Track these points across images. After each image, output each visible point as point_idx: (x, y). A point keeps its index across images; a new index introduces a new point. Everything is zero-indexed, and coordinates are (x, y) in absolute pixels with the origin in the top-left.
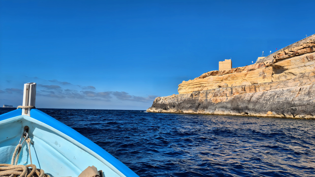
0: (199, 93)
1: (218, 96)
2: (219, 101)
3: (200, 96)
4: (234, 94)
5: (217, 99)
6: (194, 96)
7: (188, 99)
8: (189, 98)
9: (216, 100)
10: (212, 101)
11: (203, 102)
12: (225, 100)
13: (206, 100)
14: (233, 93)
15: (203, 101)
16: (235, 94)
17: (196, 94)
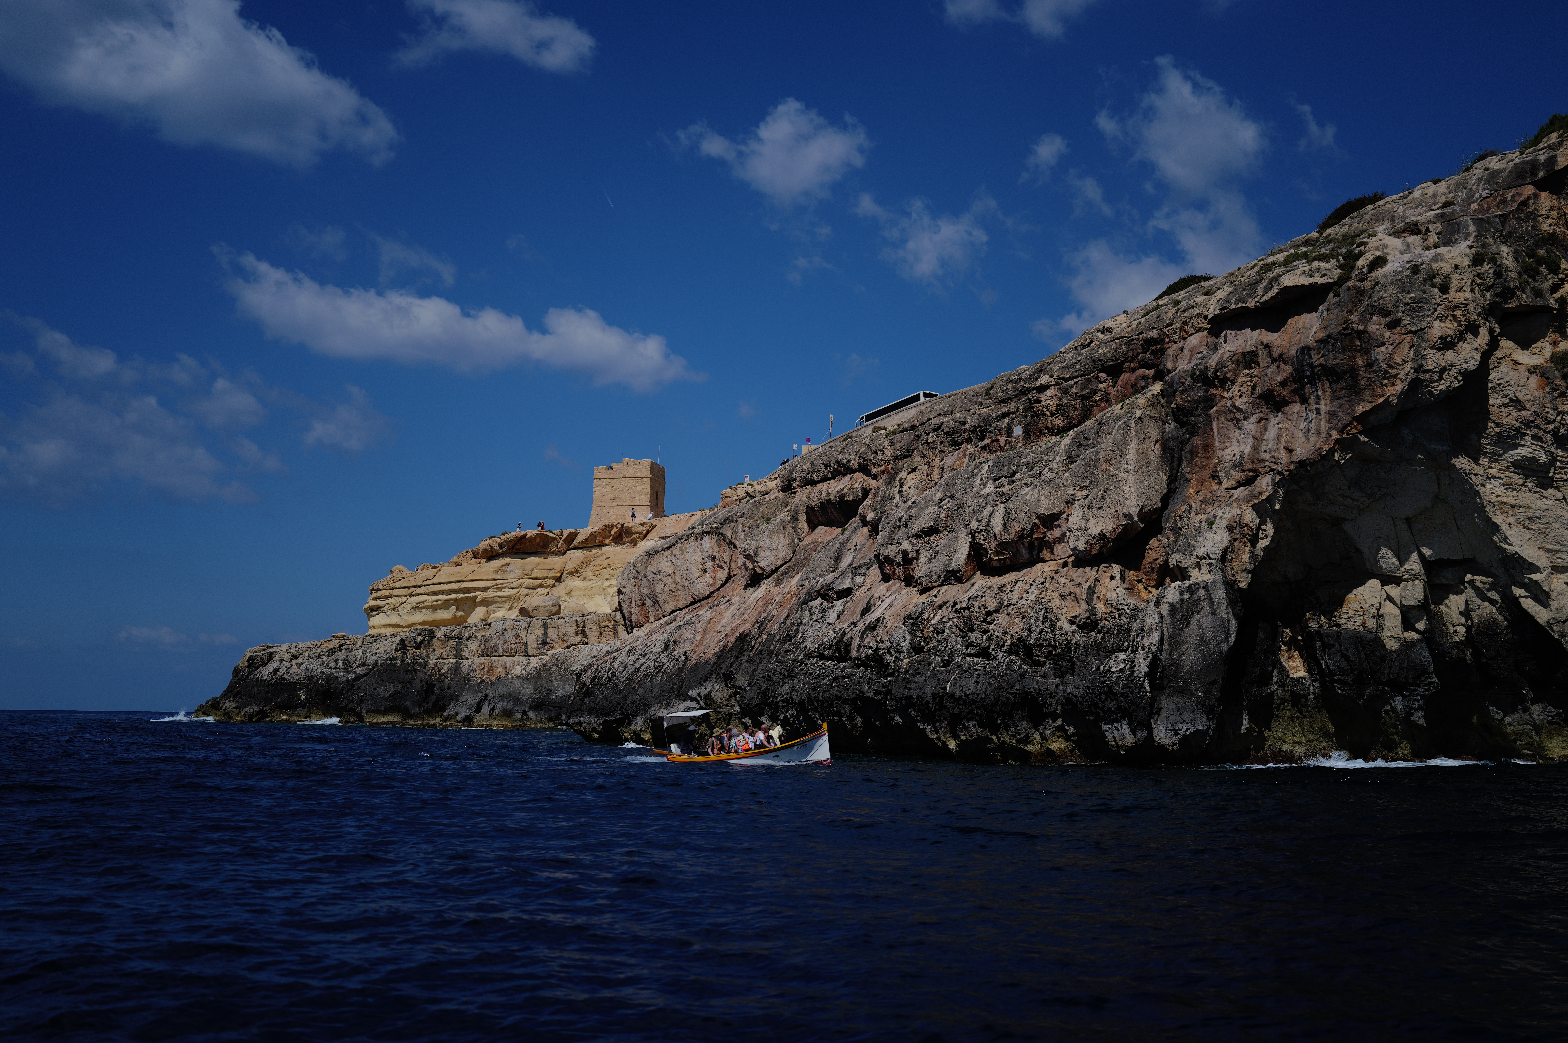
0: (432, 634)
1: (496, 651)
2: (500, 672)
3: (433, 651)
4: (552, 648)
5: (494, 664)
6: (411, 651)
7: (385, 660)
8: (390, 660)
9: (491, 668)
10: (477, 673)
11: (443, 674)
12: (518, 671)
13: (457, 667)
14: (548, 640)
15: (443, 671)
16: (556, 646)
17: (419, 639)
